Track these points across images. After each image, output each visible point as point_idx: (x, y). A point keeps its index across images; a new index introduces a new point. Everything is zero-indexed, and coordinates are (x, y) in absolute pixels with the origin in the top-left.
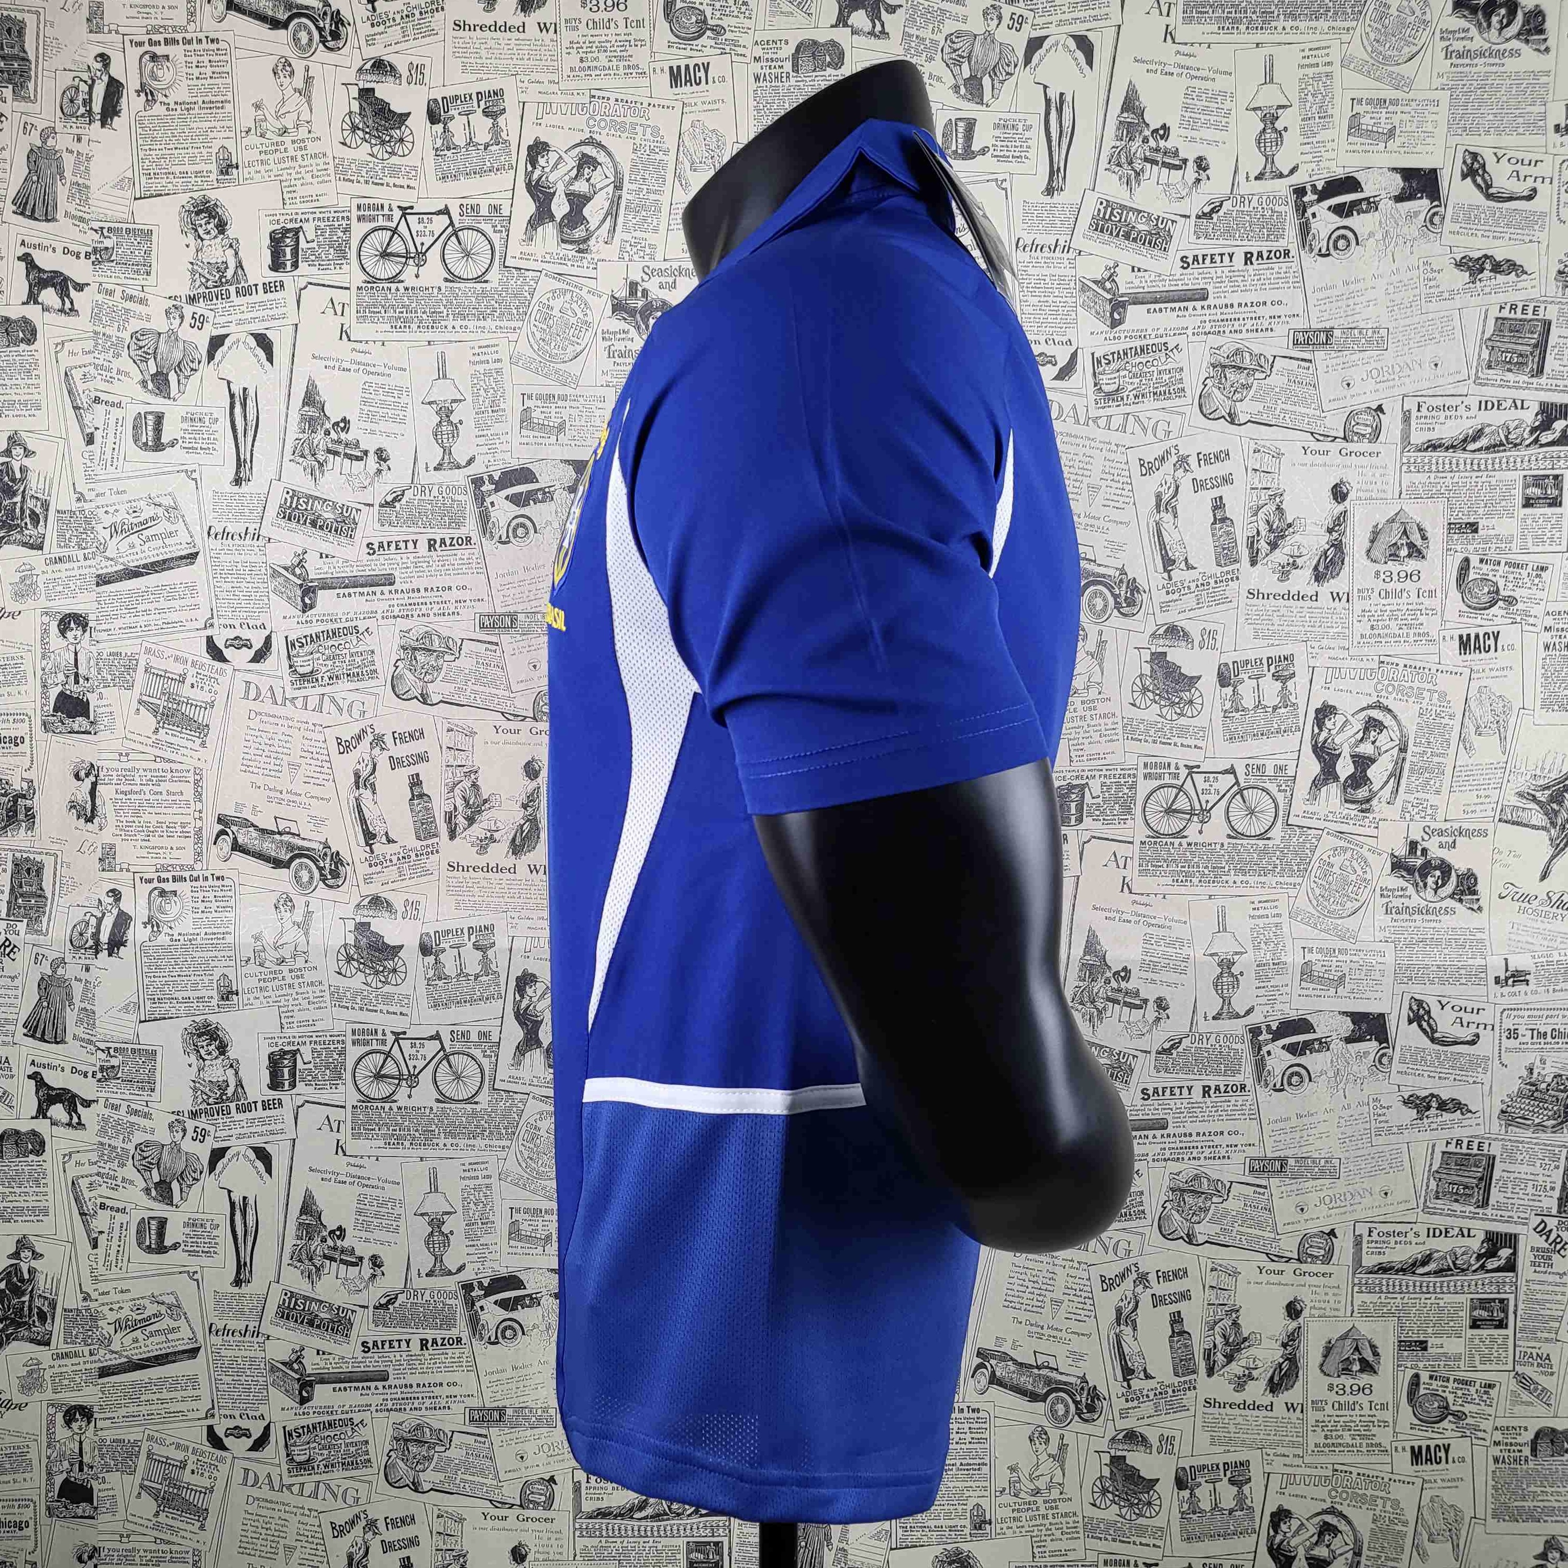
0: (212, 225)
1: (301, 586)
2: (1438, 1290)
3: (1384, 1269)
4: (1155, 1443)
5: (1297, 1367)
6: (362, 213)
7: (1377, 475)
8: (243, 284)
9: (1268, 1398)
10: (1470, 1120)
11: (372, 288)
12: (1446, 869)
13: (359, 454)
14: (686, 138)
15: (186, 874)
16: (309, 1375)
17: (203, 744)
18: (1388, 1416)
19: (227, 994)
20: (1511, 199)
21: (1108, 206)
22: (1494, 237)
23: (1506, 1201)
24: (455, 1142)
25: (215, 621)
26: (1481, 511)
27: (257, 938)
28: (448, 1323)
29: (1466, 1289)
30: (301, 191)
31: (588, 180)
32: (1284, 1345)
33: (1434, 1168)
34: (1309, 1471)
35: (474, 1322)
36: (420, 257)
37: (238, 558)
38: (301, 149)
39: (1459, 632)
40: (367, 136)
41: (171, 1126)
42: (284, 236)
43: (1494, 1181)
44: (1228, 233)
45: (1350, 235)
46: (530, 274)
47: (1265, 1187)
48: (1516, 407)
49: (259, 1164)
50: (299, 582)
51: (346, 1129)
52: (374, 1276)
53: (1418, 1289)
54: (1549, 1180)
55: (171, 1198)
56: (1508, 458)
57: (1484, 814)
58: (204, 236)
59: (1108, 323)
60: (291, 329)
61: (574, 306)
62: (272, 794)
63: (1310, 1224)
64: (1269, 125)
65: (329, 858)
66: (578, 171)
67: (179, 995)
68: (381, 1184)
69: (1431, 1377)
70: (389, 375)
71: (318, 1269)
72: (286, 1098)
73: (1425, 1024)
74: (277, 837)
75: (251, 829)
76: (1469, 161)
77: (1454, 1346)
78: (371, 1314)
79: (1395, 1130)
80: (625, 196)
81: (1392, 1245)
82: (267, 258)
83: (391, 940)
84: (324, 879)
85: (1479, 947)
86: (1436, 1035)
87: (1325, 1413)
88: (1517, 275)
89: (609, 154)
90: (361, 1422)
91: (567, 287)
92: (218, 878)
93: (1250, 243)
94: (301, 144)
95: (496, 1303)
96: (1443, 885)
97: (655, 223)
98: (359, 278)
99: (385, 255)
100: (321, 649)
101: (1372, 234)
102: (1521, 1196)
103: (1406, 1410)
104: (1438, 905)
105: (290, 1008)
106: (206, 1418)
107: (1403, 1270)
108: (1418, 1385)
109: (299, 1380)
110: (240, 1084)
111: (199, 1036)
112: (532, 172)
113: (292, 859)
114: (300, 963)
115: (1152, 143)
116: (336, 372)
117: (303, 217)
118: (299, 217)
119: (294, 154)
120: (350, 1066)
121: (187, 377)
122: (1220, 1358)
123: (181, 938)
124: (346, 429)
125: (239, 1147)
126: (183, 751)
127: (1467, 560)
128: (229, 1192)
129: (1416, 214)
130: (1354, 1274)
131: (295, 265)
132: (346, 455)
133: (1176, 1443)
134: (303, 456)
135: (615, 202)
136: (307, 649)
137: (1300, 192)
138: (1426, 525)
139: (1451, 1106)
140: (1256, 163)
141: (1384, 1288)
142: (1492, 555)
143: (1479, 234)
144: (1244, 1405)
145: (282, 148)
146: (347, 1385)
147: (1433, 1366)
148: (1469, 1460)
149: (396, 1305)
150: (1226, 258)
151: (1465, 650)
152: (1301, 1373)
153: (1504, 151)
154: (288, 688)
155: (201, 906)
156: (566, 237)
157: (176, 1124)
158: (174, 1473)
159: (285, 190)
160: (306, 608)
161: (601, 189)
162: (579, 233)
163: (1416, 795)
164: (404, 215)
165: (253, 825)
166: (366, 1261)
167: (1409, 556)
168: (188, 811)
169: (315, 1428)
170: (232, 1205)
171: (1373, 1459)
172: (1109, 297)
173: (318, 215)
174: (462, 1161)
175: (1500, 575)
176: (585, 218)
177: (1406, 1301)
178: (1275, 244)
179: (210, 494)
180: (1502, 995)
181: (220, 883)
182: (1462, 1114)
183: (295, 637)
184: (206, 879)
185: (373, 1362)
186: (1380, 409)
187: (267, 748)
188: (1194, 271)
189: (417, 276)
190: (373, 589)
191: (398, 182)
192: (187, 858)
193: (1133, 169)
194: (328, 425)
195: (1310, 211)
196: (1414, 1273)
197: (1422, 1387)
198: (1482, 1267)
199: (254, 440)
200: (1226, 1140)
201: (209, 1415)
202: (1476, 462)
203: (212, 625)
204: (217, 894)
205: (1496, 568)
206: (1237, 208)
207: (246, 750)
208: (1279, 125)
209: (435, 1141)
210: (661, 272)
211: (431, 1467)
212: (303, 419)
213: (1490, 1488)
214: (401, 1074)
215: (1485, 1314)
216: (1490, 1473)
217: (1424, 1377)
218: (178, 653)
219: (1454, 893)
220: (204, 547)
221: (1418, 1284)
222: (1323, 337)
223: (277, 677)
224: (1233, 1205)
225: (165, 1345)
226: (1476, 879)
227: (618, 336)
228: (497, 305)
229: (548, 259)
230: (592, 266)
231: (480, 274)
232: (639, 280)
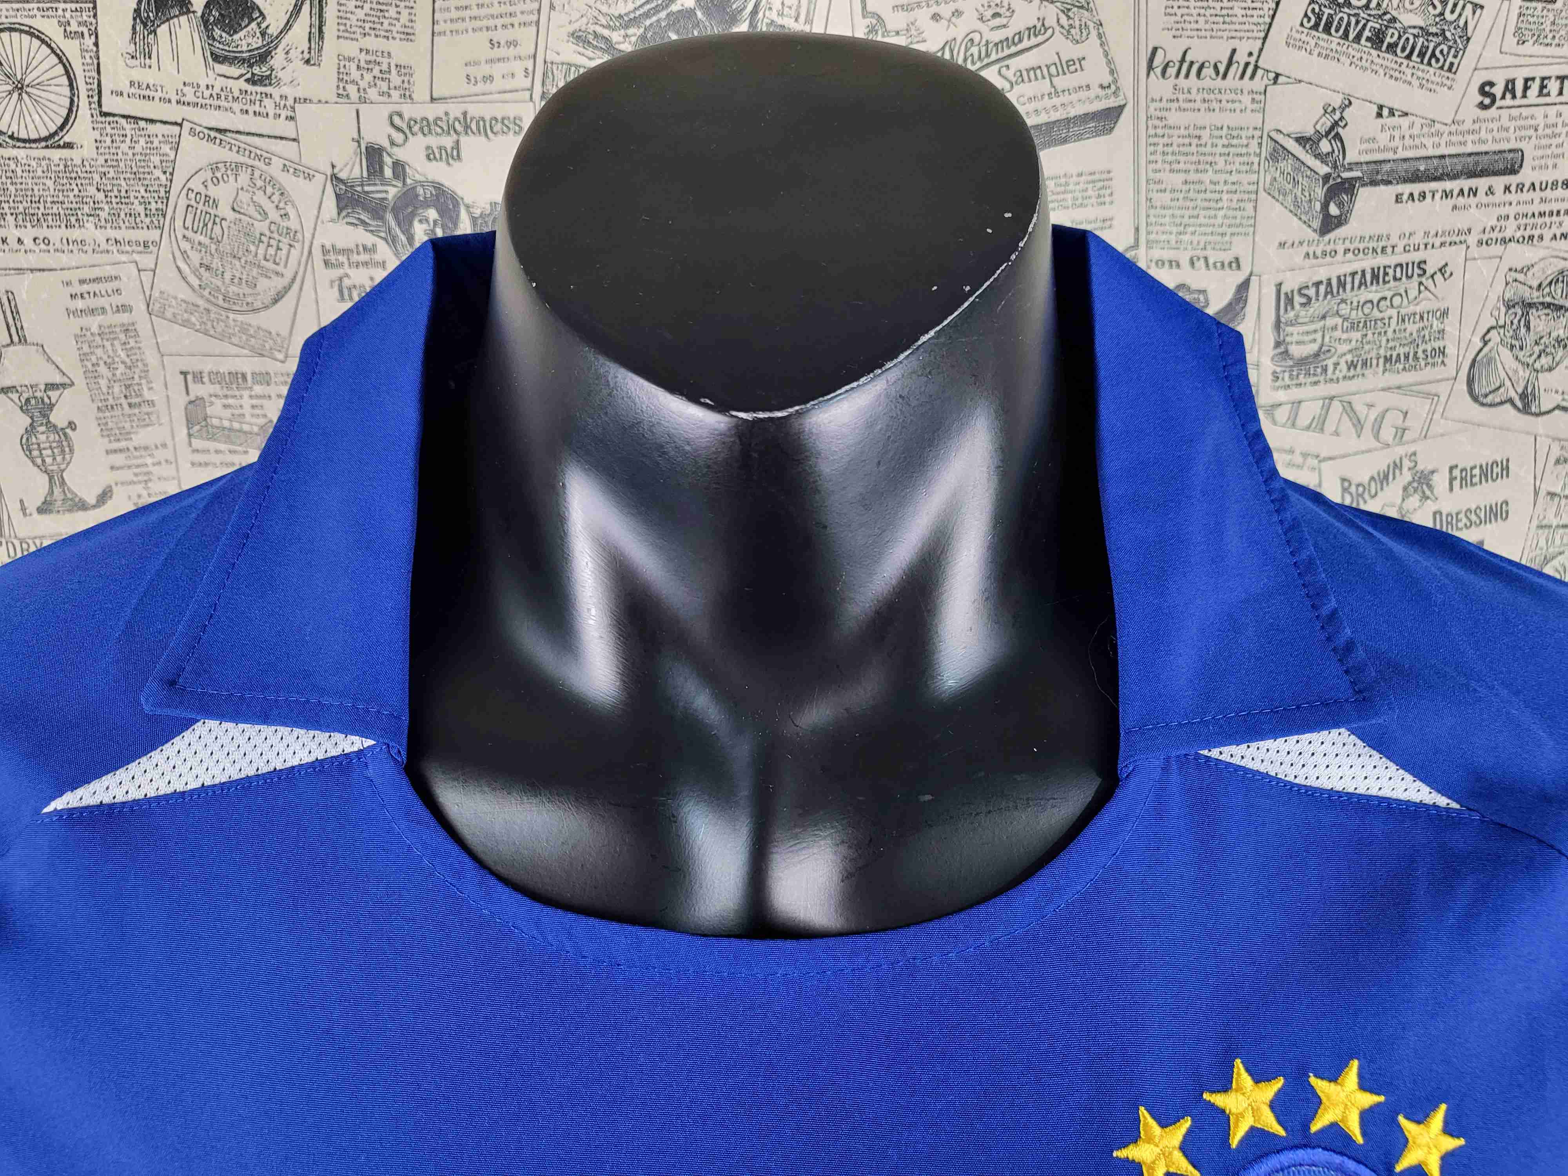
46: (160, 130)
59: (1316, 224)
61: (260, 197)
91: (240, 158)
97: (404, 18)
156: (220, 48)
162: (248, 40)
172: (1324, 170)
188: (1504, 113)
210: (427, 126)
227: (355, 258)
228: (100, 196)
229: (190, 98)
230: (284, 113)
231: (53, 128)
232: (386, 144)
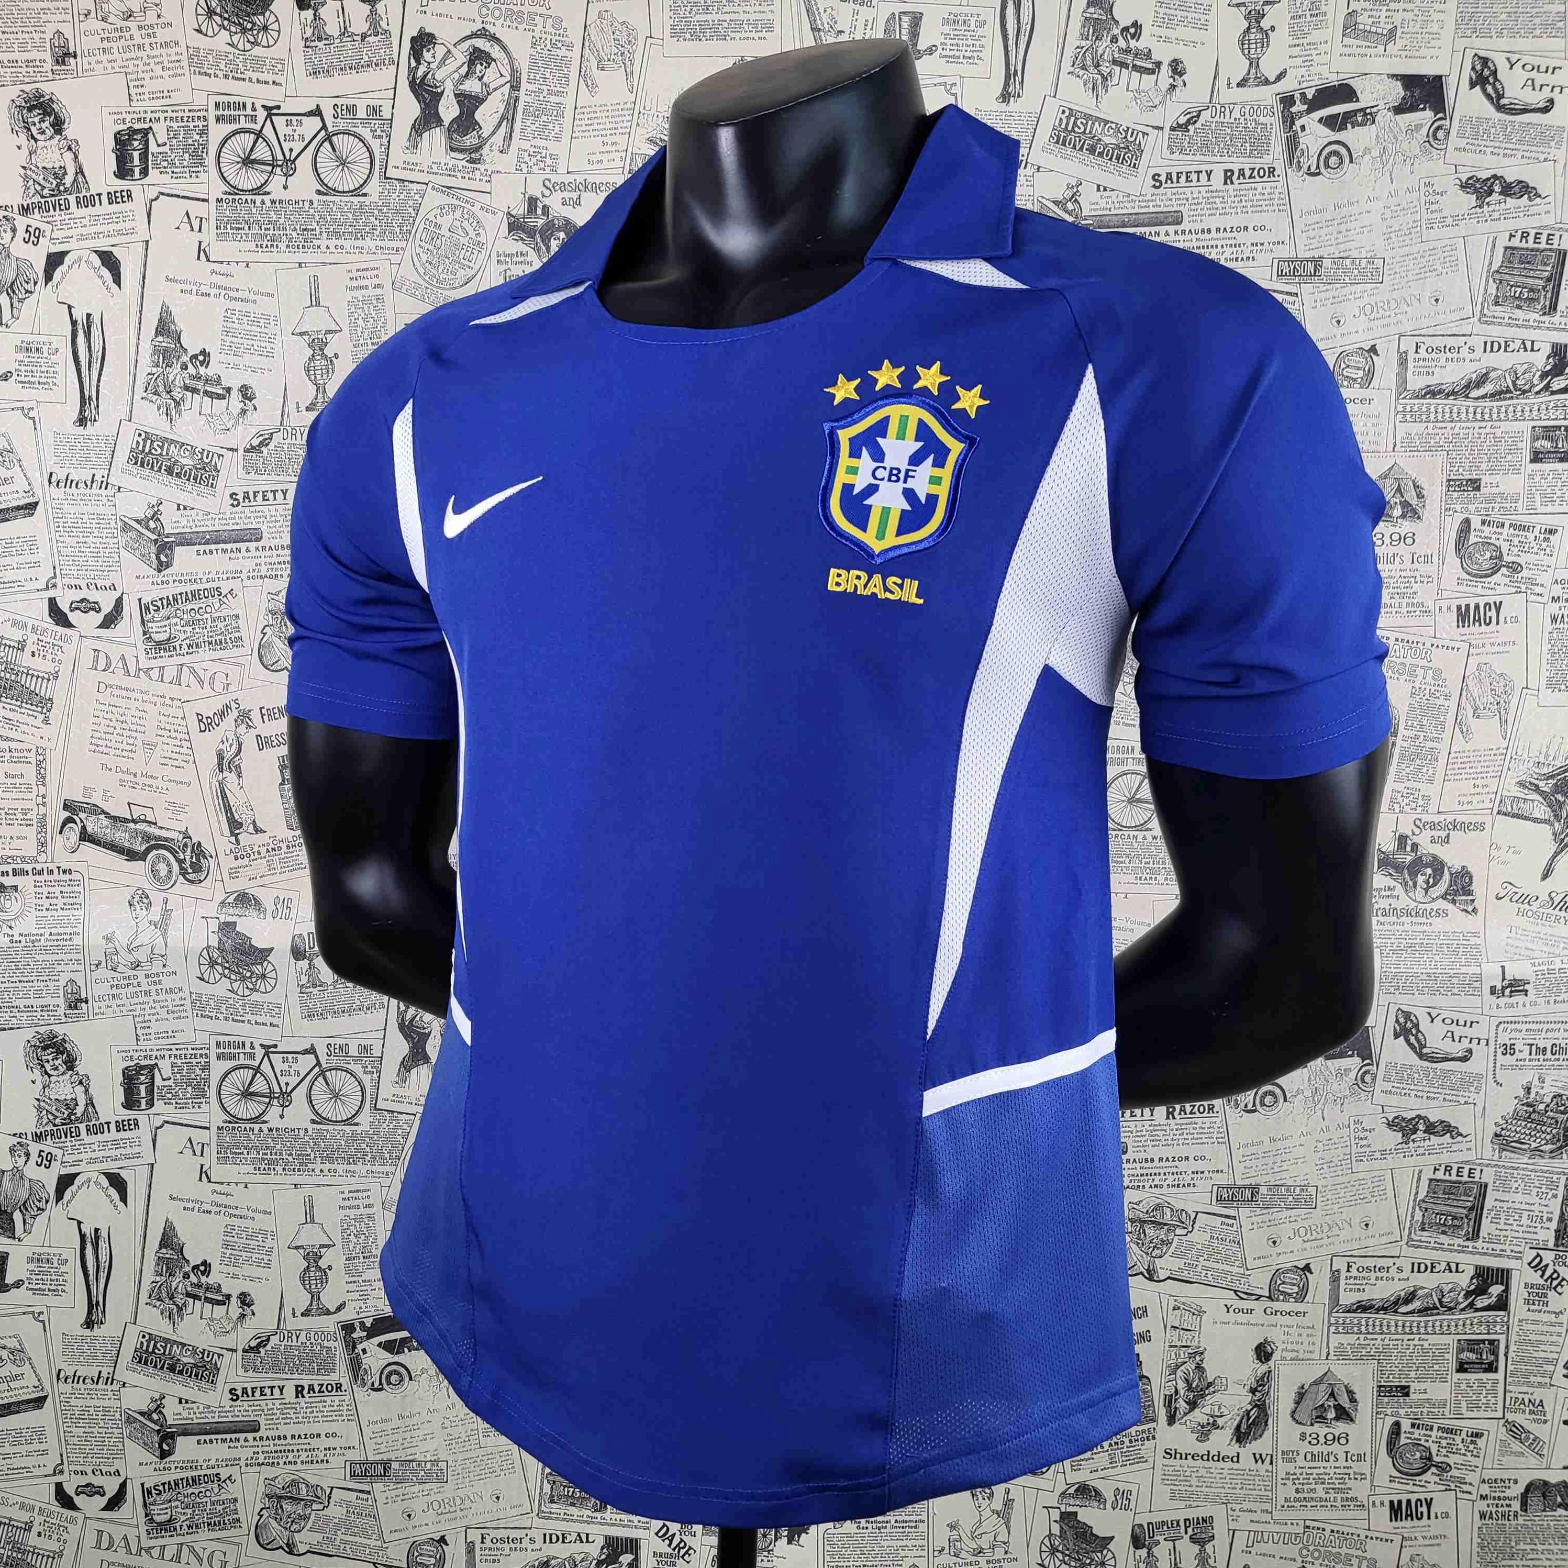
0: (47, 124)
1: (156, 541)
2: (1422, 1330)
3: (1363, 1307)
4: (1110, 1497)
5: (1266, 1414)
6: (221, 112)
7: (1369, 425)
8: (84, 193)
9: (1236, 1448)
10: (1460, 1144)
11: (234, 200)
12: (1438, 866)
13: (221, 392)
14: (592, 31)
15: (28, 867)
16: (170, 1426)
17: (46, 721)
18: (1365, 1467)
19: (76, 1002)
20: (1525, 111)
21: (1070, 115)
22: (1504, 155)
23: (1498, 1232)
24: (333, 1167)
25: (58, 580)
26: (1484, 466)
27: (108, 939)
28: (327, 1367)
29: (1453, 1329)
30: (151, 85)
31: (481, 79)
32: (1253, 1391)
33: (1421, 1196)
34: (1277, 1528)
35: (356, 1366)
36: (289, 165)
37: (85, 509)
38: (149, 35)
39: (1458, 602)
40: (226, 23)
41: (12, 1150)
42: (131, 138)
43: (1485, 1211)
44: (1206, 148)
45: (1343, 151)
46: (415, 187)
47: (1234, 1218)
48: (1526, 350)
49: (113, 1192)
50: (154, 537)
51: (211, 1153)
52: (243, 1316)
53: (1400, 1329)
54: (1545, 1209)
55: (13, 1230)
56: (1515, 406)
57: (1481, 806)
58: (38, 137)
60: (140, 248)
61: (465, 223)
62: (126, 777)
63: (1282, 1259)
64: (1254, 24)
65: (189, 850)
66: (469, 68)
67: (21, 1003)
68: (250, 1214)
69: (1413, 1425)
70: (255, 301)
71: (180, 1309)
72: (142, 1118)
73: (1412, 1039)
74: (132, 825)
75: (102, 817)
76: (1478, 67)
77: (1439, 1391)
78: (240, 1358)
79: (1377, 1155)
80: (523, 98)
81: (1373, 1281)
82: (112, 164)
83: (259, 942)
84: (184, 873)
85: (1473, 953)
86: (1425, 1051)
87: (1297, 1464)
88: (1530, 199)
89: (504, 48)
90: (229, 1478)
91: (457, 203)
92: (64, 872)
93: (1231, 159)
94: (148, 30)
95: (379, 1345)
96: (1434, 885)
97: (557, 130)
98: (218, 189)
99: (248, 162)
100: (179, 613)
101: (1367, 150)
102: (1515, 1228)
103: (1384, 1459)
104: (1428, 907)
105: (147, 1018)
106: (54, 1474)
107: (1384, 1309)
108: (1398, 1434)
109: (158, 1431)
110: (90, 1103)
111: (45, 1048)
112: (417, 68)
113: (148, 850)
114: (157, 967)
115: (1122, 43)
116: (193, 297)
117: (153, 116)
118: (149, 116)
119: (141, 42)
120: (214, 1083)
121: (21, 301)
122: (1182, 1405)
123: (23, 939)
124: (206, 363)
125: (90, 1173)
126: (23, 727)
127: (1467, 521)
128: (79, 1223)
129: (1418, 127)
130: (1330, 1312)
131: (145, 172)
132: (206, 392)
133: (1133, 1498)
134: (156, 393)
135: (512, 104)
136: (163, 613)
137: (1287, 101)
138: (1423, 482)
139: (1440, 1128)
140: (1237, 67)
141: (1363, 1329)
142: (1495, 517)
143: (1489, 150)
144: (1208, 1457)
145: (127, 35)
146: (213, 1437)
147: (1415, 1413)
148: (1453, 1515)
149: (268, 1347)
150: (1203, 176)
151: (1464, 622)
152: (1270, 1421)
153: (1517, 56)
154: (142, 656)
155: (46, 903)
156: (455, 144)
157: (18, 1147)
158: (19, 1536)
159: (131, 84)
160: (162, 567)
161: (496, 89)
162: (470, 140)
163: (1408, 784)
164: (269, 116)
165: (103, 812)
166: (234, 1300)
167: (1403, 516)
168: (30, 796)
169: (177, 1484)
170: (83, 1237)
171: (1350, 1514)
173: (170, 114)
174: (341, 1188)
175: (1503, 539)
176: (477, 123)
177: (1386, 1342)
178: (1258, 160)
179: (51, 434)
180: (1498, 1007)
181: (67, 877)
182: (1452, 1137)
183: (149, 600)
184: (51, 872)
185: (243, 1411)
186: (1373, 350)
187: (118, 725)
188: (1167, 191)
189: (285, 187)
190: (238, 545)
191: (262, 77)
192: (29, 848)
193: (1099, 73)
194: (185, 359)
195: (1298, 123)
196: (1396, 1312)
197: (1403, 1436)
198: (1471, 1305)
199: (100, 375)
200: (1193, 1166)
201: (58, 1471)
202: (1479, 410)
203: (54, 586)
204: (63, 889)
205: (1499, 530)
206: (1217, 118)
207: (95, 727)
208: (1265, 24)
209: (310, 1166)
210: (563, 187)
211: (308, 1527)
212: (156, 350)
213: (1475, 1545)
214: (272, 1092)
215: (1472, 1356)
216: (1476, 1530)
217: (1406, 1425)
218: (16, 617)
219: (1446, 893)
220: (44, 494)
221: (1400, 1324)
222: (1311, 267)
223: (129, 645)
224: (1198, 1237)
225: (8, 1394)
226: (1471, 878)
227: (515, 259)
228: (377, 223)
229: (435, 170)
230: (485, 179)
231: (357, 185)
232: (540, 196)
